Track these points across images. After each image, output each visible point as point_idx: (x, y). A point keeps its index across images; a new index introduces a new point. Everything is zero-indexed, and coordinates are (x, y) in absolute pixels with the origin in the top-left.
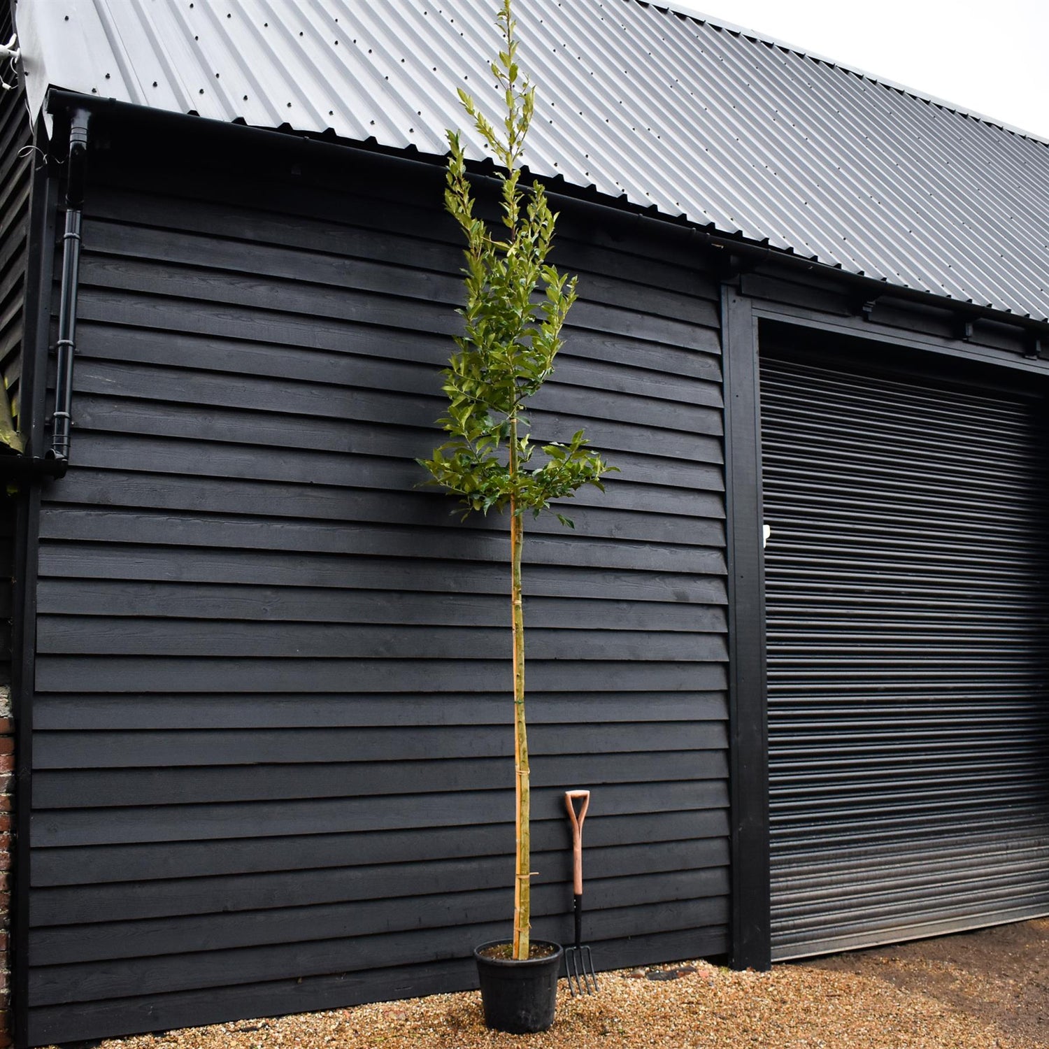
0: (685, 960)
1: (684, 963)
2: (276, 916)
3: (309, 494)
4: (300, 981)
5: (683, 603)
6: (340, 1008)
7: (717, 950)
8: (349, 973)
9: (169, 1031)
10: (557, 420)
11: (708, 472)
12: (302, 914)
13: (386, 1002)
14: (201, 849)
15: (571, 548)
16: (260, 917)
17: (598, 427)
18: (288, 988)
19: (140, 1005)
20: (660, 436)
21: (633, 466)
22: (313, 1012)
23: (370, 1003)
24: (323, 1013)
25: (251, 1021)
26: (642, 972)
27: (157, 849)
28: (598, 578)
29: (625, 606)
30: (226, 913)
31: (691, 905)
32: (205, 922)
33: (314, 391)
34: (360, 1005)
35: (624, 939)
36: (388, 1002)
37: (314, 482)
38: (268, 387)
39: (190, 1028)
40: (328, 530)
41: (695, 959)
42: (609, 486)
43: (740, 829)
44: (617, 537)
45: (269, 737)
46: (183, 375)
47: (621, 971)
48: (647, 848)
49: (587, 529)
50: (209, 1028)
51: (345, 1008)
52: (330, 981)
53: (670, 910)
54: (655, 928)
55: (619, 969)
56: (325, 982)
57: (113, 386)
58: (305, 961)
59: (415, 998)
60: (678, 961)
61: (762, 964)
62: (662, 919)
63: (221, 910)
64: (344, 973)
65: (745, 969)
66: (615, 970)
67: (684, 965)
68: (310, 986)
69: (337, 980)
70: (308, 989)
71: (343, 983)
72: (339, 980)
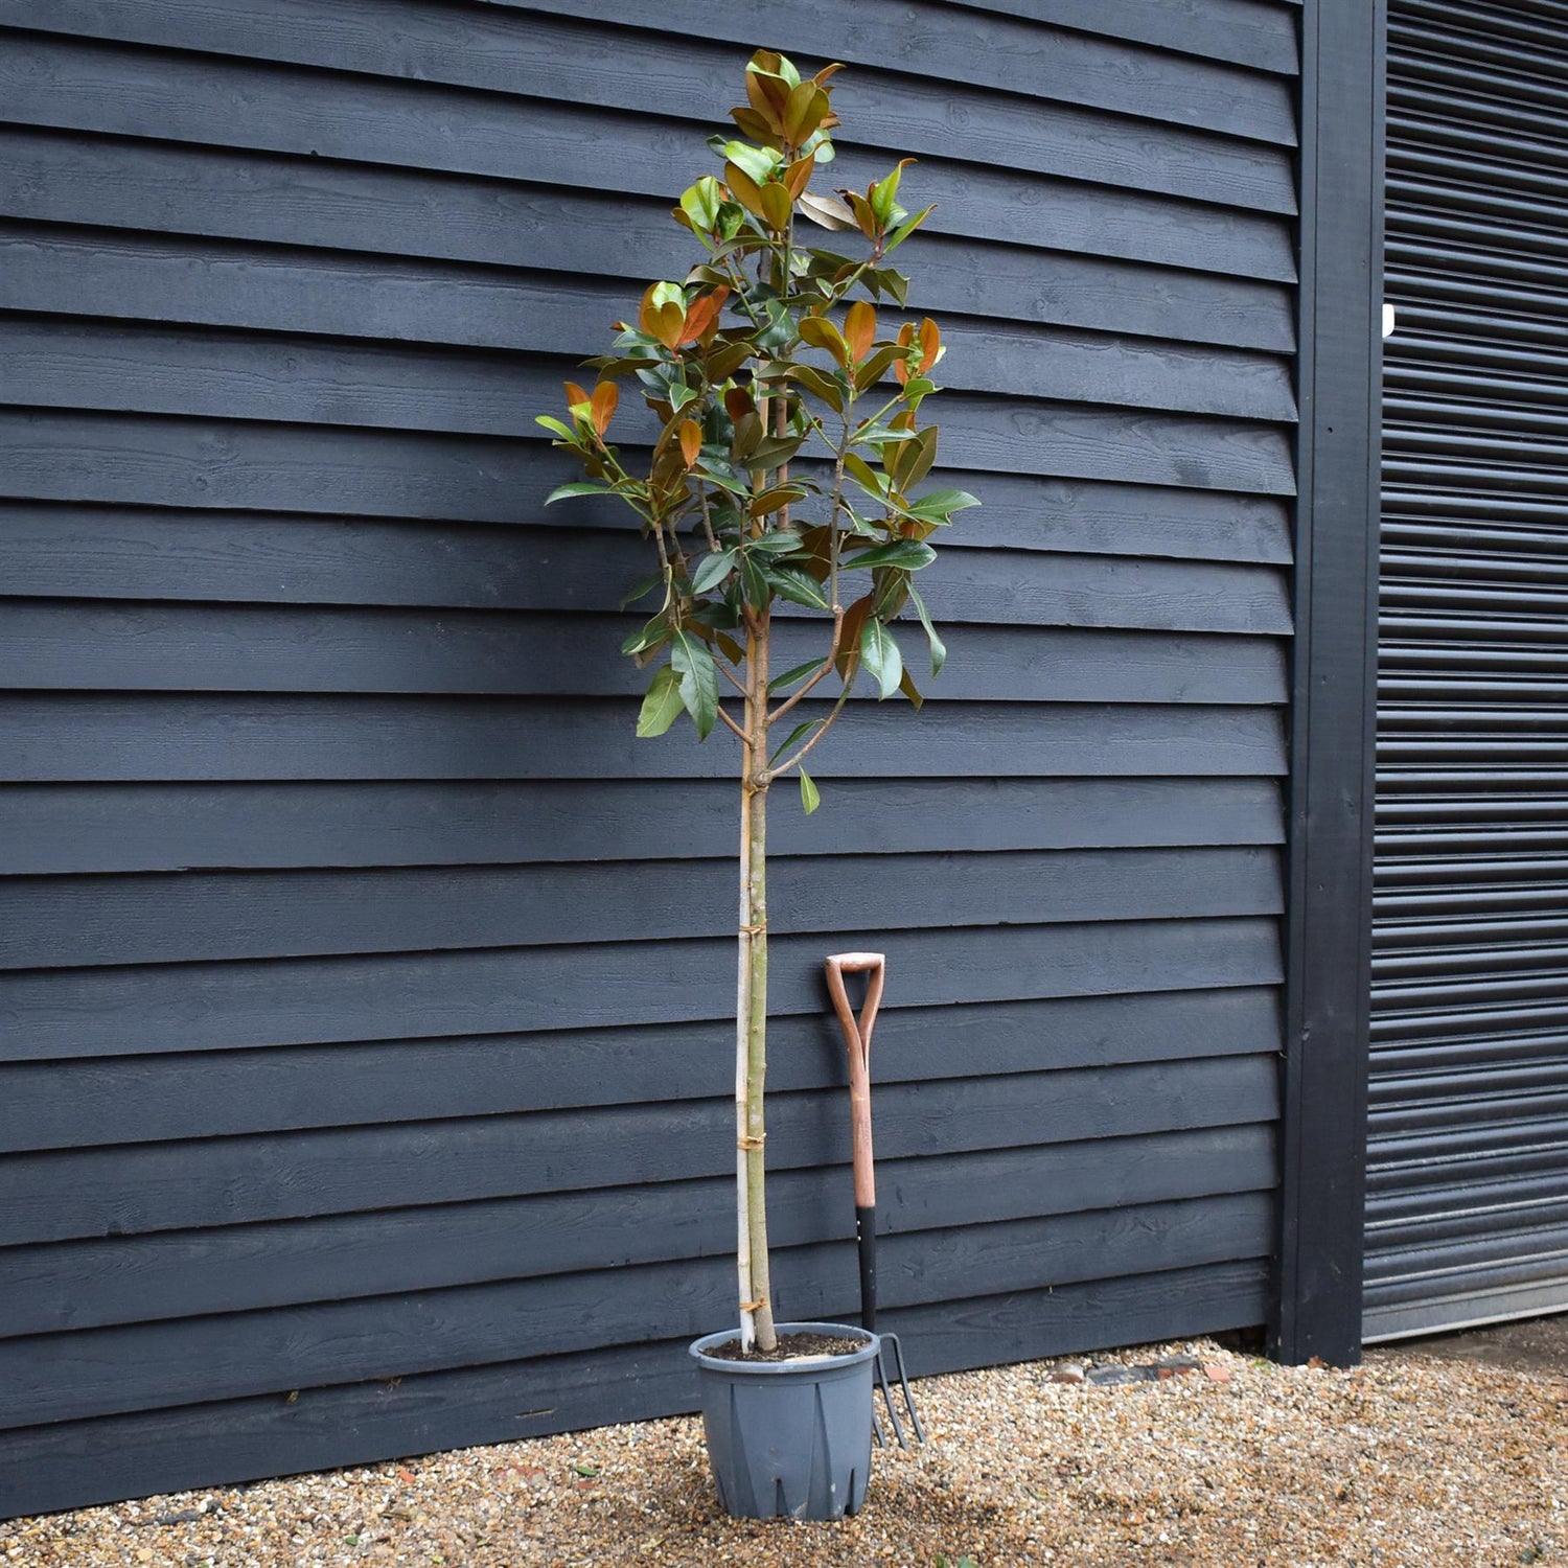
0: (1169, 1342)
1: (1168, 1348)
2: (237, 1243)
3: (306, 184)
4: (293, 1397)
5: (1193, 491)
6: (389, 1461)
7: (1246, 1316)
8: (408, 1378)
10: (912, 16)
11: (1261, 165)
12: (300, 1237)
13: (494, 1445)
14: (54, 1081)
16: (198, 1248)
17: (1009, 37)
20: (1154, 68)
21: (1089, 143)
22: (325, 1472)
23: (458, 1449)
24: (347, 1475)
25: (179, 1497)
26: (1074, 1369)
28: (1000, 419)
29: (1060, 492)
30: (116, 1238)
31: (1189, 1211)
32: (66, 1260)
34: (433, 1453)
35: (1041, 1290)
36: (499, 1447)
37: (320, 154)
39: (34, 1517)
40: (354, 279)
41: (1192, 1339)
42: (1031, 191)
43: (1306, 1036)
44: (1047, 320)
45: (213, 803)
47: (1029, 1366)
48: (1094, 1079)
49: (977, 296)
50: (79, 1516)
51: (401, 1461)
52: (364, 1398)
53: (1143, 1225)
54: (1109, 1266)
55: (1024, 1362)
56: (352, 1399)
58: (305, 1351)
59: (561, 1434)
60: (1156, 1344)
61: (1342, 1351)
62: (1122, 1245)
63: (105, 1233)
64: (396, 1378)
65: (1305, 1362)
66: (1016, 1364)
67: (1169, 1352)
68: (316, 1410)
69: (378, 1395)
70: (312, 1417)
71: (395, 1401)
72: (385, 1397)
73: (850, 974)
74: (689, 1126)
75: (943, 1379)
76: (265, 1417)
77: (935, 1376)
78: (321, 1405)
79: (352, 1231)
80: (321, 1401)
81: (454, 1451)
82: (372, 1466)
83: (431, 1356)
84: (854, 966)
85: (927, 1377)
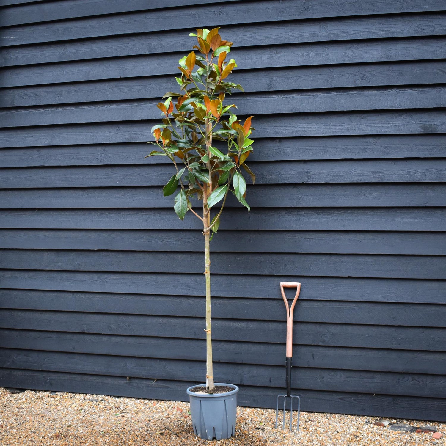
3: (121, 85)
4: (127, 378)
8: (158, 380)
9: (58, 392)
12: (130, 340)
14: (70, 296)
15: (317, 99)
16: (105, 339)
18: (122, 382)
19: (44, 375)
24: (142, 401)
25: (100, 396)
27: (48, 294)
30: (83, 333)
32: (75, 337)
33: (122, 19)
34: (165, 400)
35: (371, 394)
36: (184, 403)
38: (94, 22)
40: (134, 106)
44: (359, 86)
45: (105, 234)
46: (49, 26)
49: (331, 82)
51: (157, 400)
52: (148, 382)
53: (417, 380)
54: (399, 391)
56: (144, 382)
57: (14, 40)
58: (131, 367)
62: (408, 386)
63: (81, 332)
64: (155, 379)
68: (135, 382)
69: (152, 383)
70: (134, 384)
71: (156, 385)
72: (154, 383)
73: (285, 288)
74: (239, 327)
75: (333, 415)
76: (123, 382)
77: (331, 413)
78: (137, 382)
79: (143, 340)
80: (137, 381)
81: (171, 401)
82: (150, 400)
83: (164, 375)
84: (288, 286)
85: (328, 413)
